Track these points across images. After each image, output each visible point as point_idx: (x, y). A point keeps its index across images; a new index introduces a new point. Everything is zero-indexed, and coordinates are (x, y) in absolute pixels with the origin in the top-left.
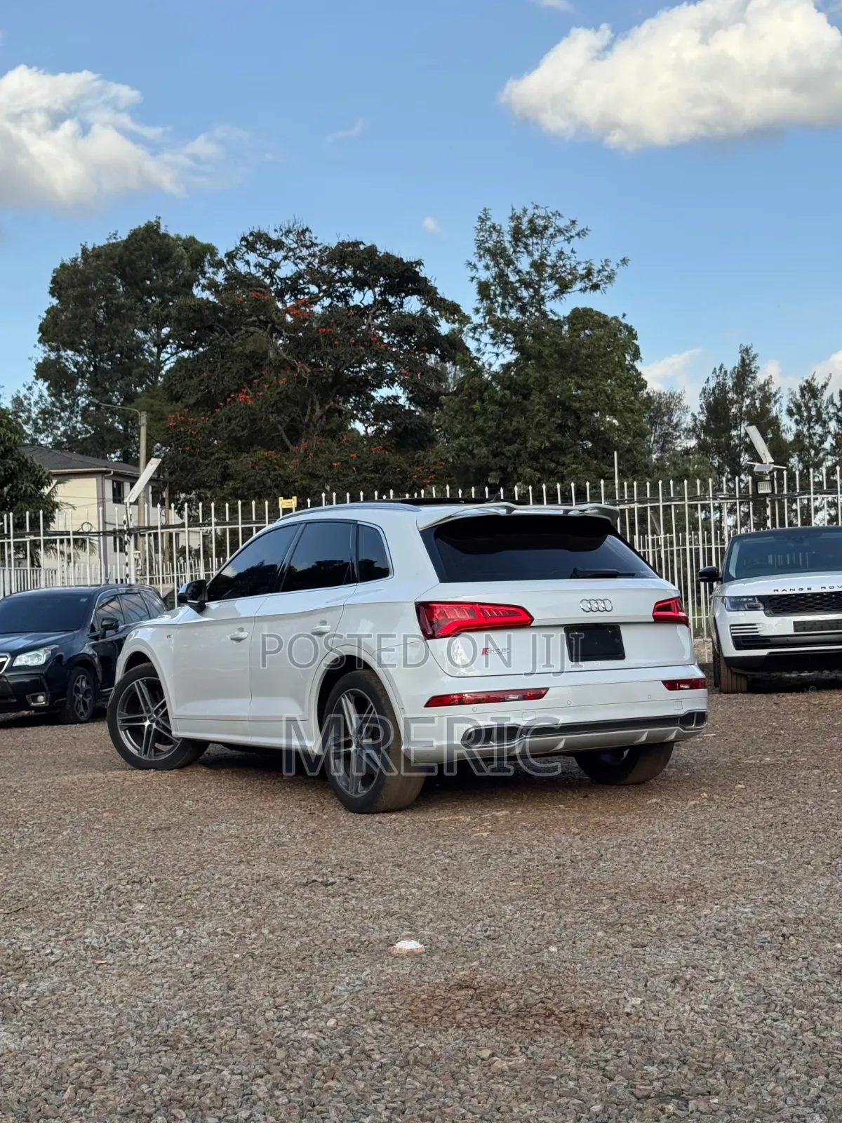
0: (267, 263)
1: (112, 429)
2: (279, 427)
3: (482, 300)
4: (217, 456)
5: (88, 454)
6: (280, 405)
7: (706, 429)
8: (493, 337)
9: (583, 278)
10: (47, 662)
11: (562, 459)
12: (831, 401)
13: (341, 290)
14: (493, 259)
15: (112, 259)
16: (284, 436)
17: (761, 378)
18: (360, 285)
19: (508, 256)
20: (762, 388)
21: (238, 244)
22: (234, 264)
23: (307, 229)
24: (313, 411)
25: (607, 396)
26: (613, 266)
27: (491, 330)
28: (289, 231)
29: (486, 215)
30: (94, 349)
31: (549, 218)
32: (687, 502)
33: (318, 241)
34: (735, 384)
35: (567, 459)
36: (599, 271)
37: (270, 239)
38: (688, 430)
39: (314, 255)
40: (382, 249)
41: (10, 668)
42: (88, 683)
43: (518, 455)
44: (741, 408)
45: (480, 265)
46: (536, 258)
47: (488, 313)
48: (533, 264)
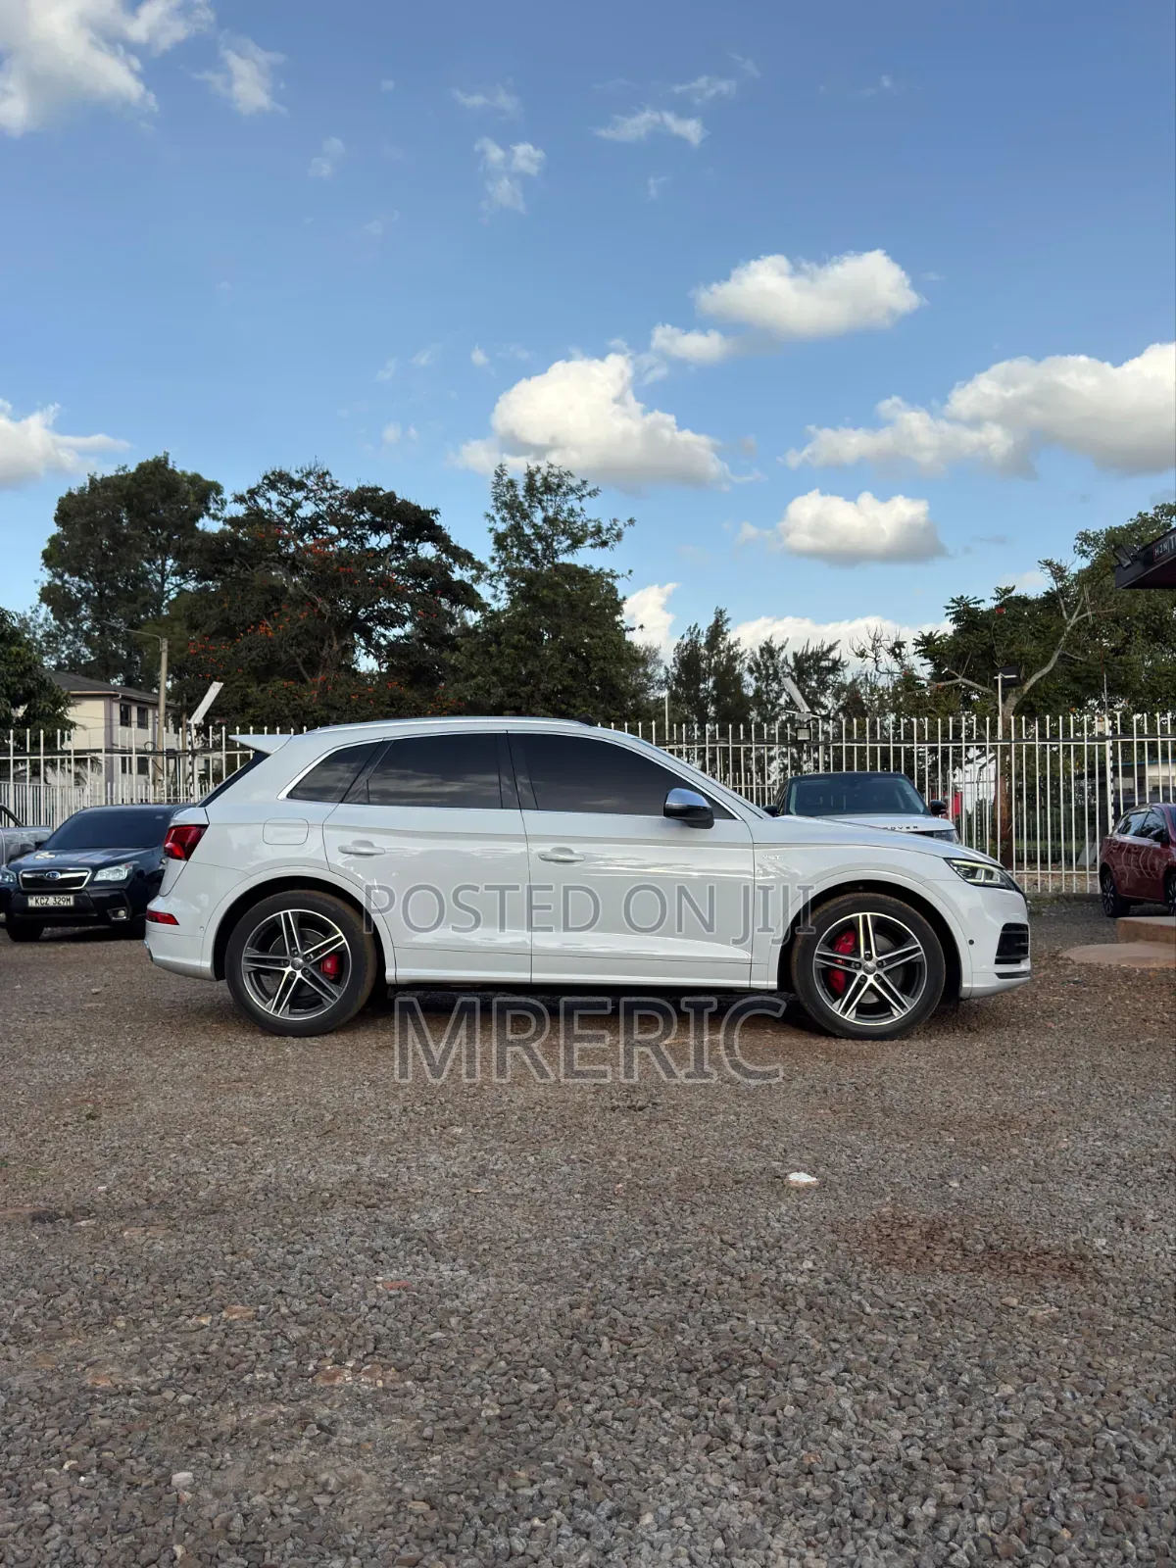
0: (289, 503)
1: (115, 654)
2: (298, 660)
3: (498, 550)
4: (237, 683)
5: (92, 678)
6: (300, 638)
7: (678, 680)
8: (507, 585)
9: (593, 535)
10: (128, 877)
11: (573, 701)
12: (785, 661)
13: (358, 533)
14: (509, 513)
15: (121, 491)
16: (302, 668)
17: (731, 638)
18: (377, 529)
19: (523, 510)
20: (730, 648)
21: (260, 482)
22: (255, 501)
23: (327, 473)
24: (331, 646)
25: (615, 646)
26: (620, 525)
27: (507, 579)
28: (309, 474)
29: (502, 471)
30: (98, 577)
31: (563, 477)
33: (337, 485)
34: (707, 643)
35: (578, 702)
36: (608, 530)
37: (291, 479)
38: (660, 682)
39: (335, 498)
40: (400, 496)
41: (92, 883)
43: (532, 696)
44: (710, 664)
45: (497, 517)
46: (551, 513)
47: (503, 562)
48: (546, 520)
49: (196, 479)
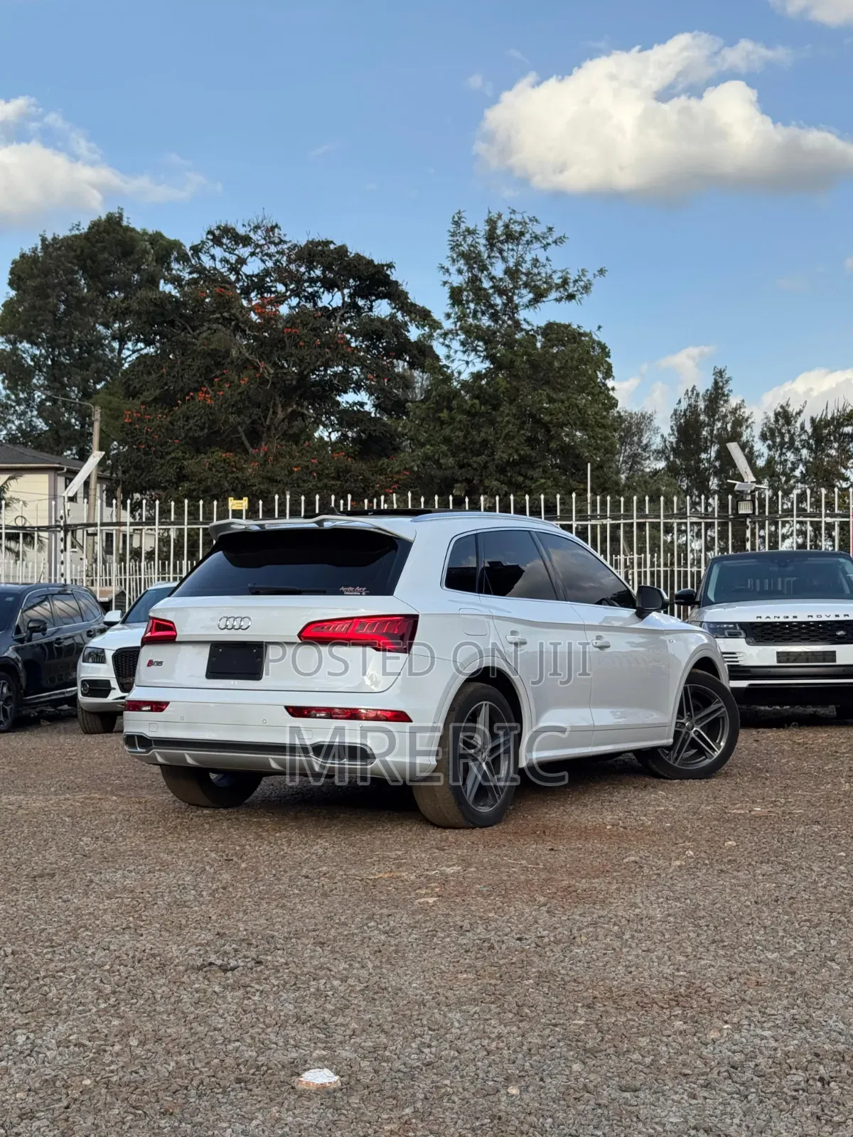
0: (233, 259)
1: (68, 425)
2: (239, 428)
3: (453, 305)
4: (173, 455)
5: (42, 450)
6: (240, 406)
7: (675, 451)
8: (463, 344)
9: (558, 287)
11: (530, 473)
12: (802, 428)
13: (310, 290)
14: (467, 263)
15: (74, 250)
16: (244, 438)
17: (734, 402)
18: (330, 286)
19: (482, 261)
20: (734, 412)
21: (204, 237)
22: (199, 258)
23: (277, 226)
24: (275, 413)
25: (580, 412)
26: (589, 276)
27: (462, 337)
28: (257, 228)
29: (460, 218)
30: (52, 342)
31: (526, 223)
32: (662, 520)
33: (286, 239)
34: (706, 407)
35: (536, 473)
36: (576, 281)
37: (237, 234)
38: (658, 452)
39: (281, 253)
40: (353, 250)
42: (9, 689)
43: (485, 467)
44: (712, 431)
45: (453, 269)
46: (511, 264)
47: (459, 319)
48: (507, 271)
49: (156, 238)
